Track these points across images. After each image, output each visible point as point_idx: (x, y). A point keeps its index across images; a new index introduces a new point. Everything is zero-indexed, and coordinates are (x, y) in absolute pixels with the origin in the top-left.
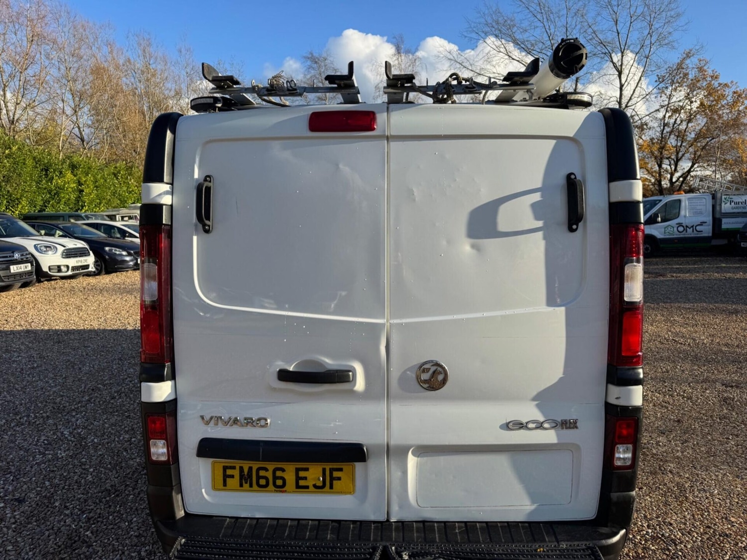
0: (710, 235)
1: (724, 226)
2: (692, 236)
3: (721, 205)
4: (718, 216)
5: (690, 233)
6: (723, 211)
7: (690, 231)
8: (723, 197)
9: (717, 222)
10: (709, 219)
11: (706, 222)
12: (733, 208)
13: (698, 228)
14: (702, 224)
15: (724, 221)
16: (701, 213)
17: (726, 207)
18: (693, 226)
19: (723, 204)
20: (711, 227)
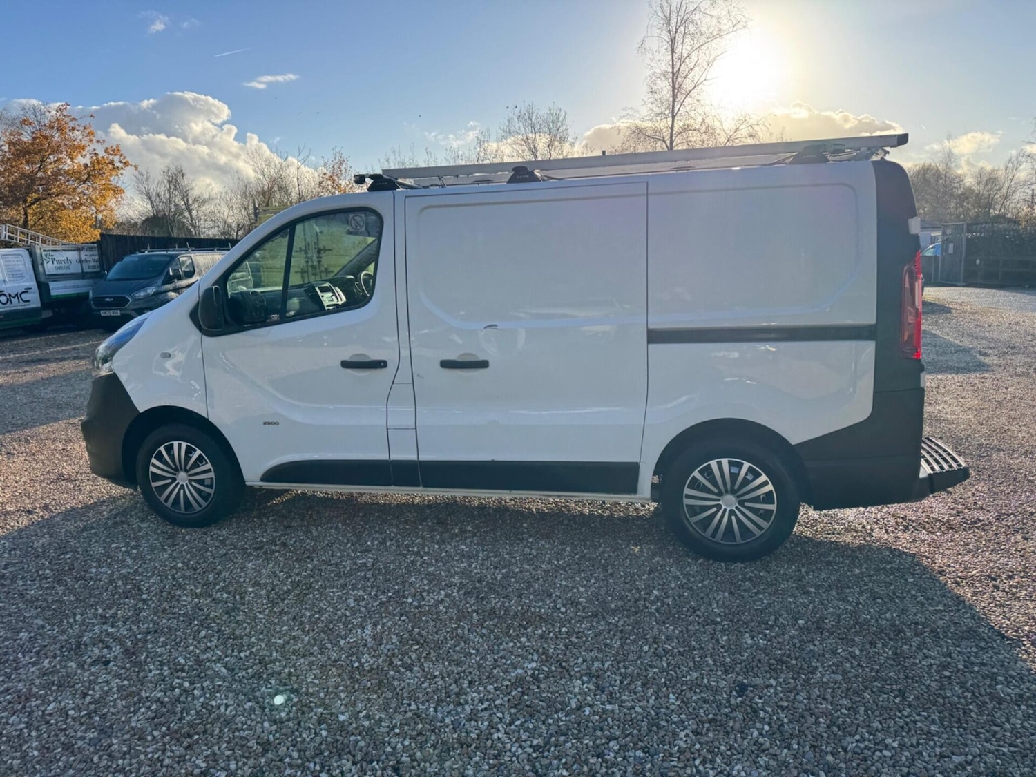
0: (39, 305)
1: (54, 293)
2: (19, 308)
3: (42, 264)
4: (43, 279)
5: (16, 305)
6: (47, 273)
7: (15, 301)
8: (43, 253)
9: (43, 287)
10: (33, 284)
11: (30, 289)
12: (58, 268)
13: (25, 296)
14: (27, 290)
15: (52, 285)
16: (22, 276)
17: (50, 268)
18: (17, 295)
19: (45, 262)
20: (37, 295)
